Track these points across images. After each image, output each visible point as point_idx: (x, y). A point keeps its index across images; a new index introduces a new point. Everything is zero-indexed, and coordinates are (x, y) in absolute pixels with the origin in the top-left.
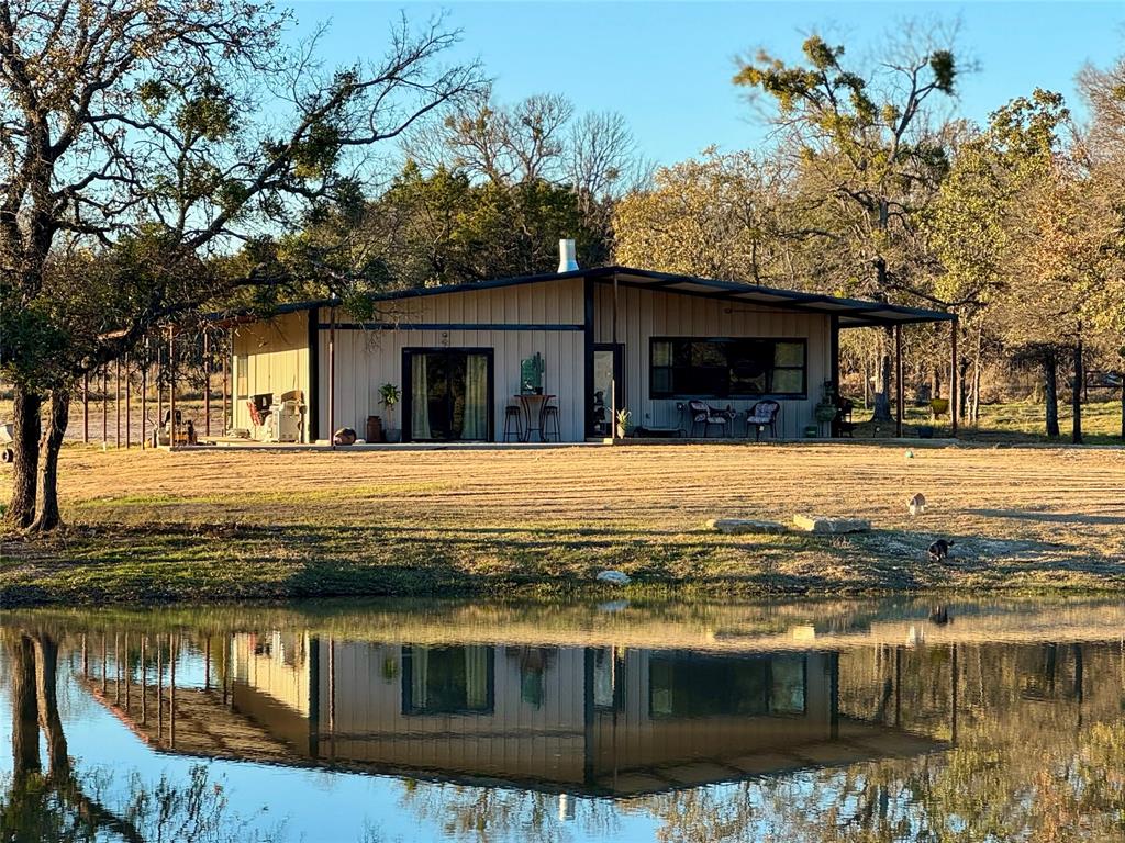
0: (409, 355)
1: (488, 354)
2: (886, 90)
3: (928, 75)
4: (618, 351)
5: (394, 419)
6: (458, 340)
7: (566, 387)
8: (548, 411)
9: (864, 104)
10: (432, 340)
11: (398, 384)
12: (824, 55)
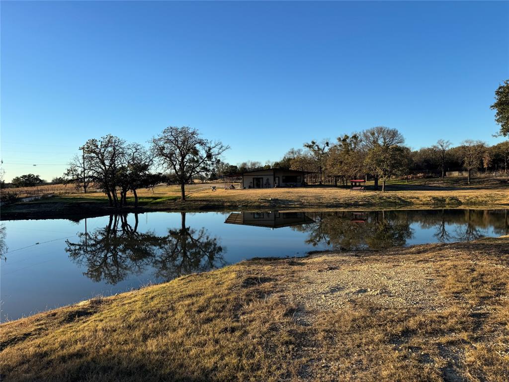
0: (254, 178)
1: (262, 178)
2: (321, 146)
3: (326, 145)
4: (279, 177)
5: (252, 185)
6: (259, 177)
7: (271, 181)
8: (269, 184)
9: (318, 148)
10: (256, 177)
11: (252, 181)
12: (313, 143)
